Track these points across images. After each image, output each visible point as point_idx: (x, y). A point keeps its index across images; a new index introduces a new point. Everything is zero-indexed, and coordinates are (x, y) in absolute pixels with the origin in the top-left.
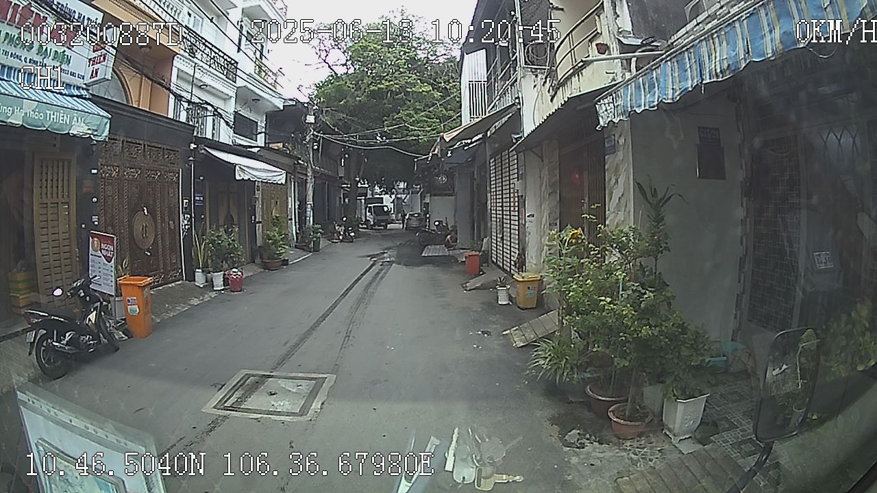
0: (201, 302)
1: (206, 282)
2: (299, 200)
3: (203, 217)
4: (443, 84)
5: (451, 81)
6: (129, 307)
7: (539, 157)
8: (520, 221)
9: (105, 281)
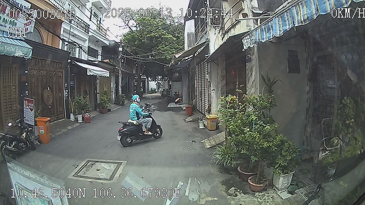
0: (72, 128)
1: (75, 119)
2: (115, 84)
3: (74, 91)
4: (177, 34)
5: (180, 33)
6: (40, 130)
7: (217, 64)
8: (209, 92)
9: (30, 119)
